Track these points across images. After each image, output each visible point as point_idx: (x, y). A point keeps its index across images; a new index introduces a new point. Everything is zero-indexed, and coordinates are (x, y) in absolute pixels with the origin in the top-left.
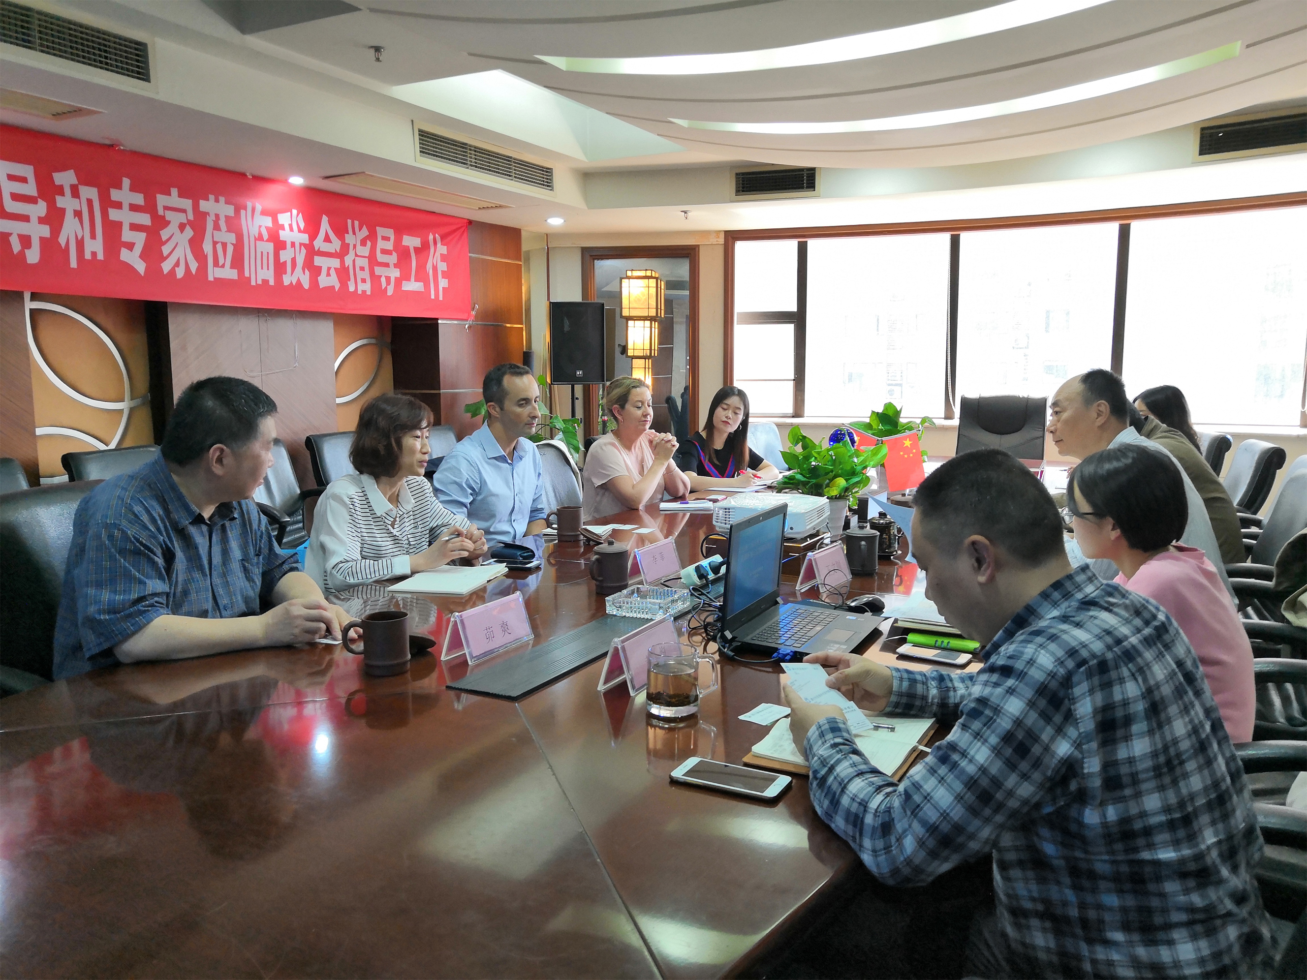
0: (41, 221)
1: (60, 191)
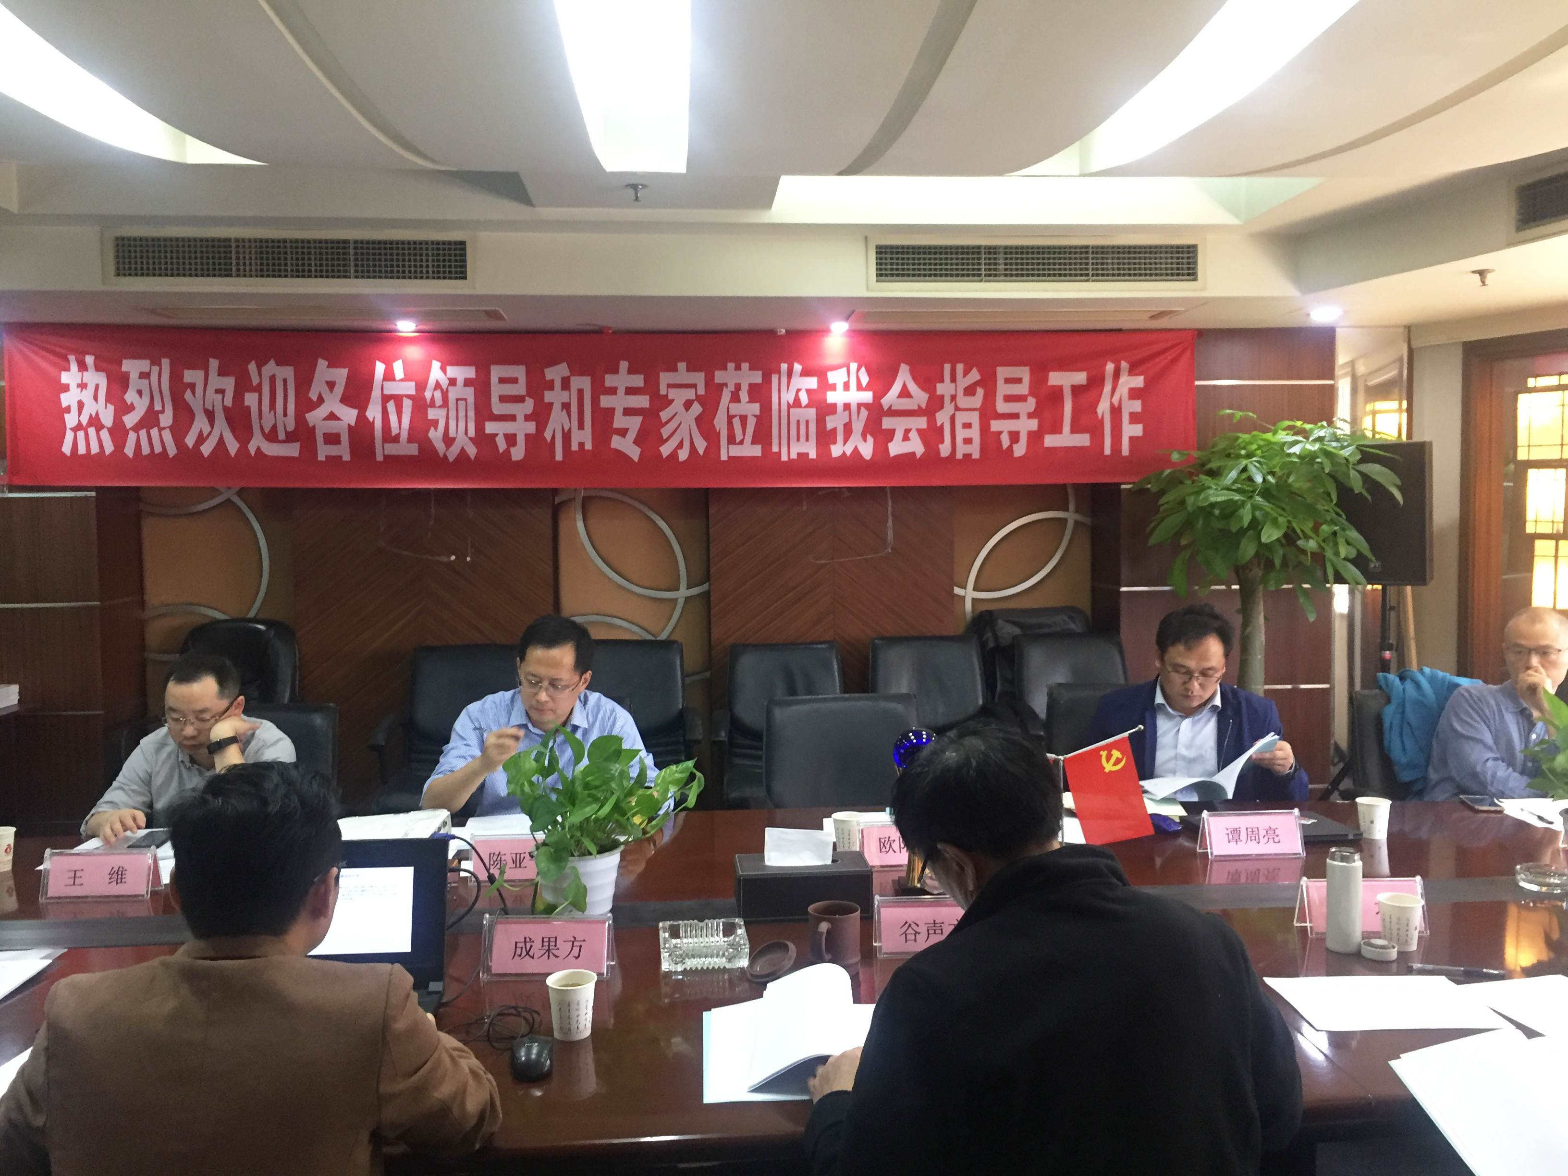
0: (527, 418)
1: (550, 386)
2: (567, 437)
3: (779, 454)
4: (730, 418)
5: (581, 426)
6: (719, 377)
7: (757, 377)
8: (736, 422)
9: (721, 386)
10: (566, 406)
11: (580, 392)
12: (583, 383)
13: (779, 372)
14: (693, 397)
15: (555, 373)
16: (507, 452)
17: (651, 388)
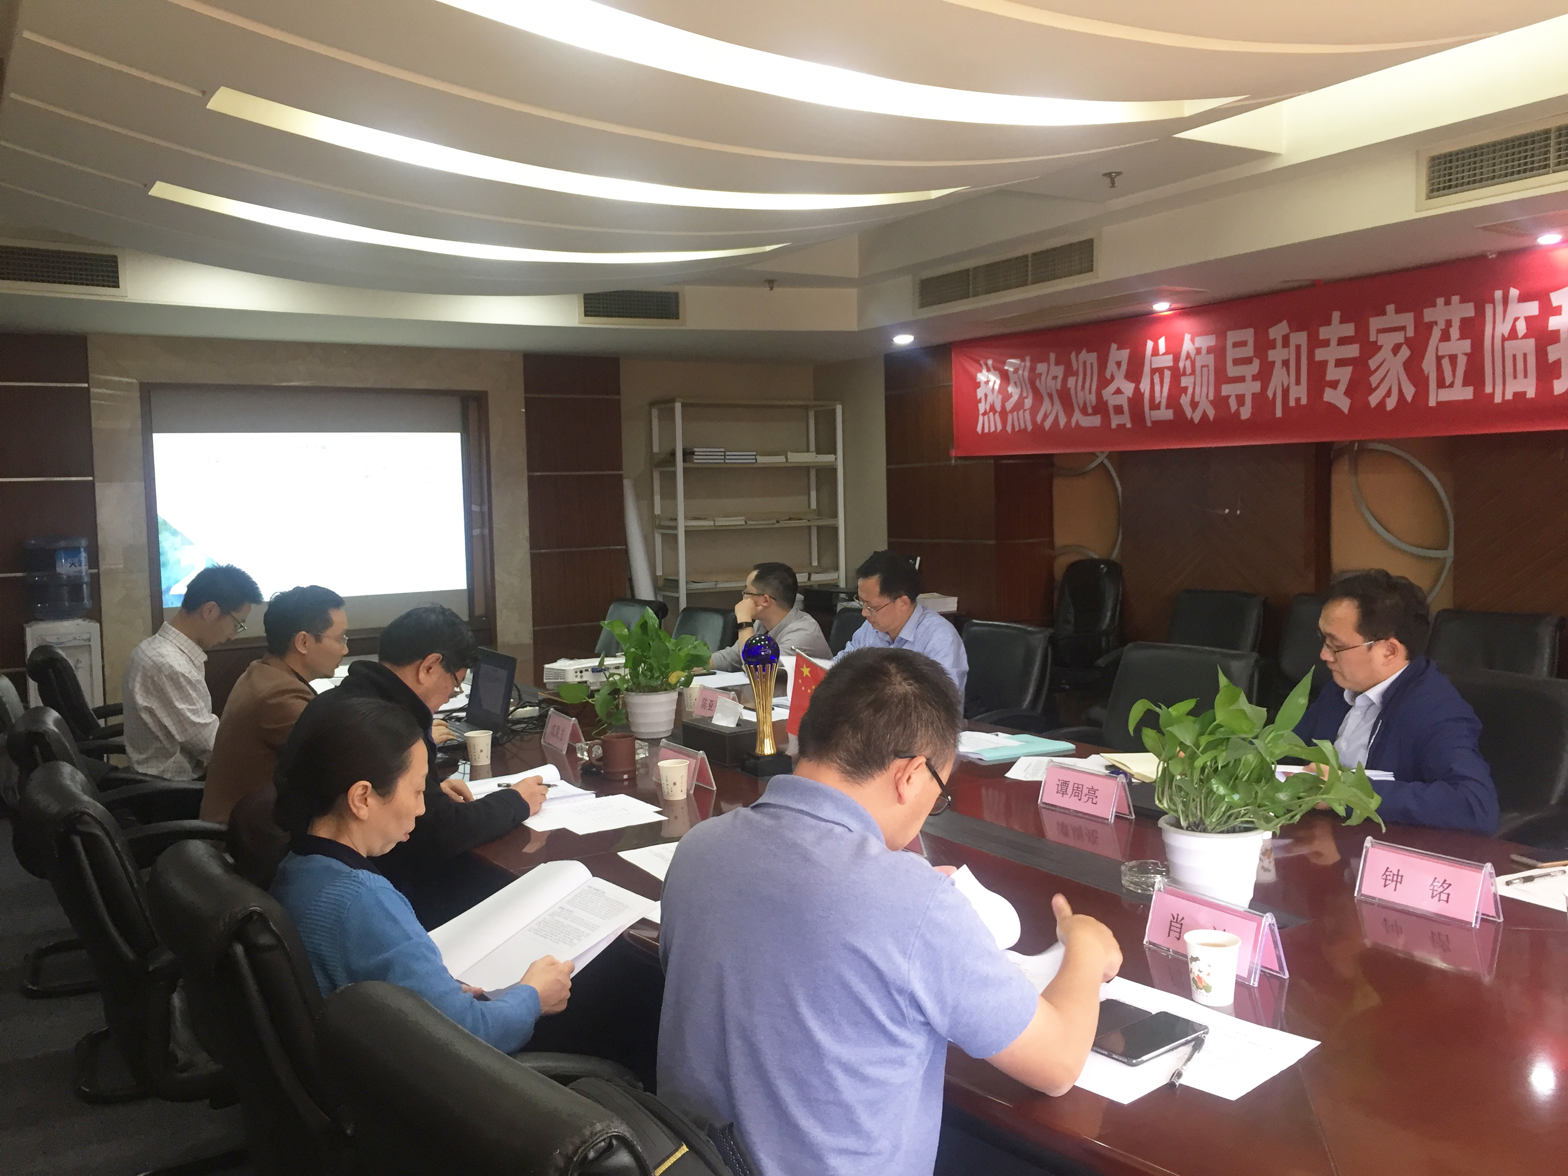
0: (1255, 378)
1: (1272, 345)
2: (1286, 392)
3: (1492, 395)
4: (1439, 359)
5: (1298, 382)
6: (1429, 315)
7: (1469, 310)
8: (1446, 363)
9: (1431, 325)
10: (1286, 363)
11: (1298, 347)
12: (1300, 338)
13: (1493, 301)
14: (1402, 340)
15: (1277, 332)
16: (1238, 412)
17: (1361, 337)
